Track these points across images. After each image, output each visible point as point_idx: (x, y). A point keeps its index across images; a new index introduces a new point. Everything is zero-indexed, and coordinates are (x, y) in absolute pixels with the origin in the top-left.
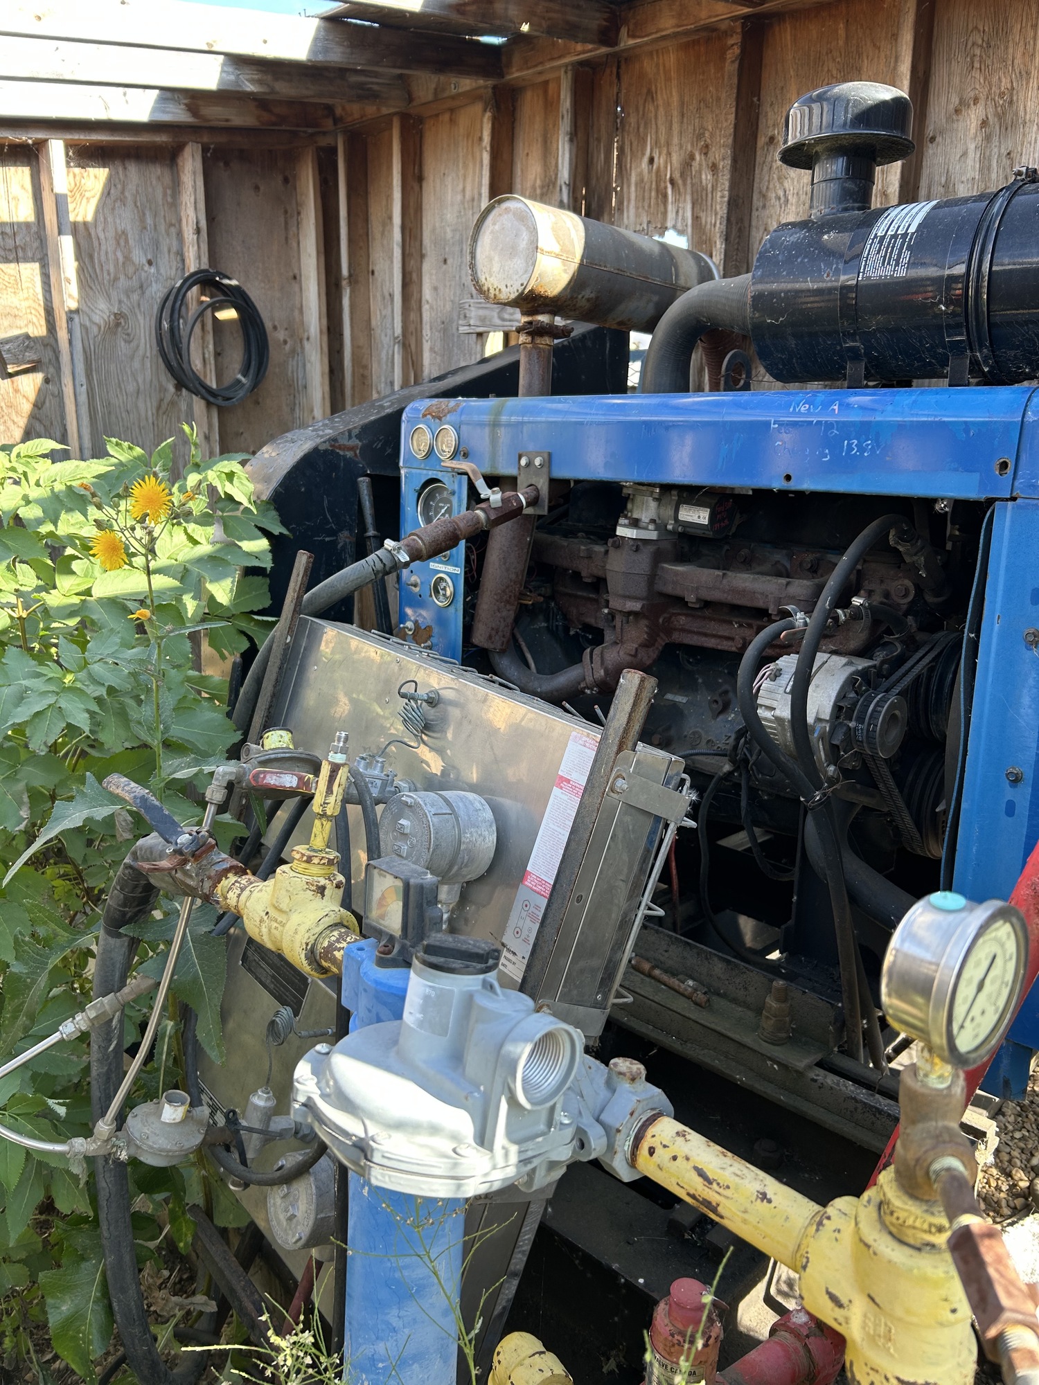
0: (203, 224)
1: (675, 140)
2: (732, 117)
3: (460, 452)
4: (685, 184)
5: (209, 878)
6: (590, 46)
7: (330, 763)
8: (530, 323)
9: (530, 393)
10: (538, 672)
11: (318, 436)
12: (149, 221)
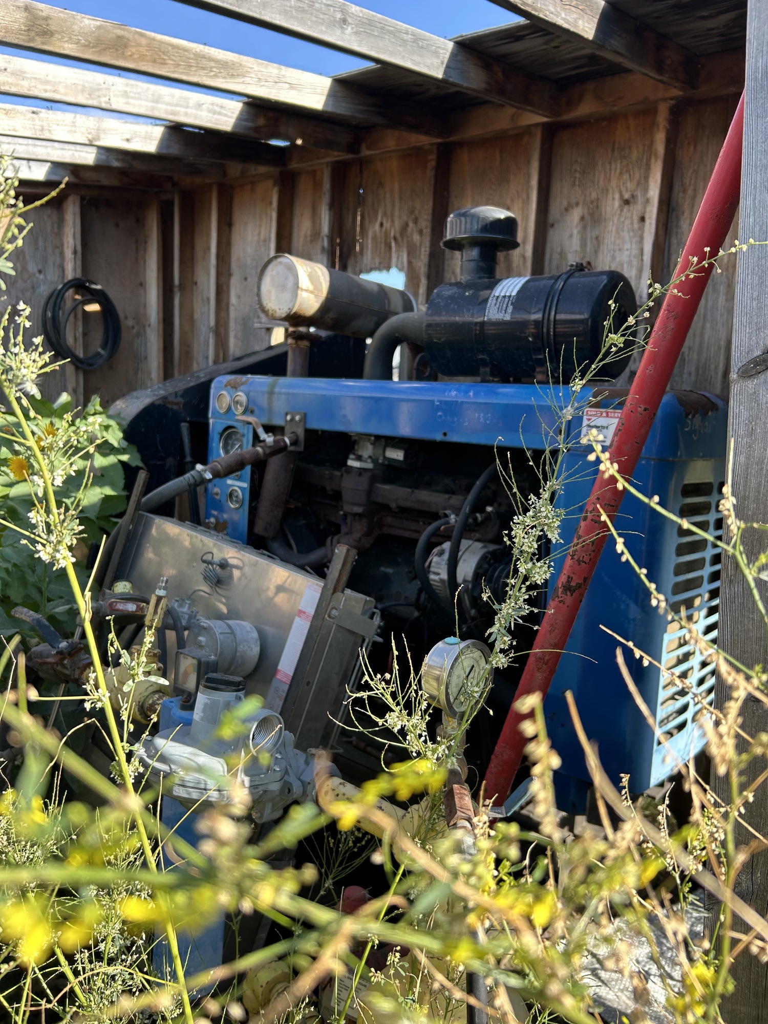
0: (79, 248)
1: (397, 213)
2: (431, 203)
3: (248, 411)
4: (403, 241)
5: (79, 668)
6: (340, 154)
7: (156, 595)
8: (294, 332)
9: (294, 375)
10: (299, 552)
11: (155, 395)
12: (41, 243)
